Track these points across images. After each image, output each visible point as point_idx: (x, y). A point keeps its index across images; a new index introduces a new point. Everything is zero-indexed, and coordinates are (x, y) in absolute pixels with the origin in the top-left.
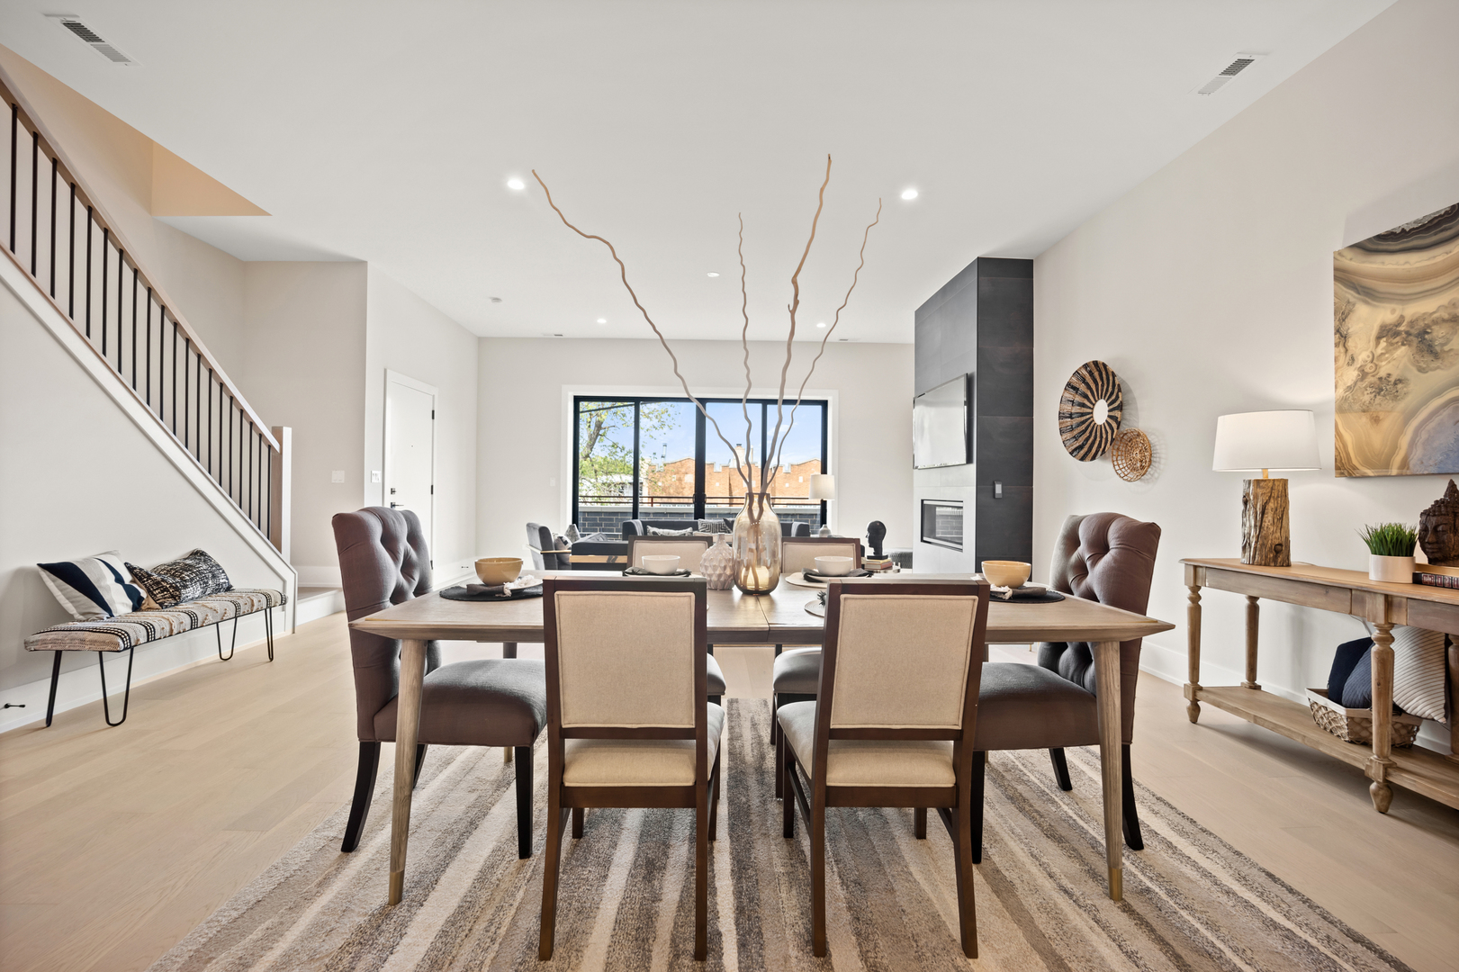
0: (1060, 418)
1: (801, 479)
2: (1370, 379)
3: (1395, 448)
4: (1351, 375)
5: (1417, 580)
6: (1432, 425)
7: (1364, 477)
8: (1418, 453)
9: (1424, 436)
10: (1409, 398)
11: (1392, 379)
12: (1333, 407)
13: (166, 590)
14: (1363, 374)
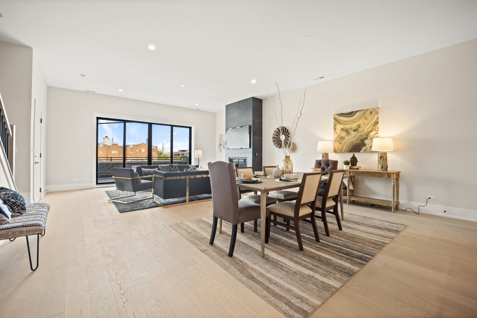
0: (273, 138)
1: (137, 151)
2: (339, 137)
3: (343, 148)
4: (336, 136)
5: (350, 169)
6: (349, 145)
7: (338, 153)
8: (347, 149)
9: (347, 146)
10: (345, 140)
11: (343, 137)
12: (333, 141)
13: (19, 206)
14: (338, 136)
